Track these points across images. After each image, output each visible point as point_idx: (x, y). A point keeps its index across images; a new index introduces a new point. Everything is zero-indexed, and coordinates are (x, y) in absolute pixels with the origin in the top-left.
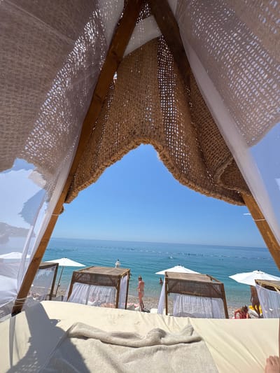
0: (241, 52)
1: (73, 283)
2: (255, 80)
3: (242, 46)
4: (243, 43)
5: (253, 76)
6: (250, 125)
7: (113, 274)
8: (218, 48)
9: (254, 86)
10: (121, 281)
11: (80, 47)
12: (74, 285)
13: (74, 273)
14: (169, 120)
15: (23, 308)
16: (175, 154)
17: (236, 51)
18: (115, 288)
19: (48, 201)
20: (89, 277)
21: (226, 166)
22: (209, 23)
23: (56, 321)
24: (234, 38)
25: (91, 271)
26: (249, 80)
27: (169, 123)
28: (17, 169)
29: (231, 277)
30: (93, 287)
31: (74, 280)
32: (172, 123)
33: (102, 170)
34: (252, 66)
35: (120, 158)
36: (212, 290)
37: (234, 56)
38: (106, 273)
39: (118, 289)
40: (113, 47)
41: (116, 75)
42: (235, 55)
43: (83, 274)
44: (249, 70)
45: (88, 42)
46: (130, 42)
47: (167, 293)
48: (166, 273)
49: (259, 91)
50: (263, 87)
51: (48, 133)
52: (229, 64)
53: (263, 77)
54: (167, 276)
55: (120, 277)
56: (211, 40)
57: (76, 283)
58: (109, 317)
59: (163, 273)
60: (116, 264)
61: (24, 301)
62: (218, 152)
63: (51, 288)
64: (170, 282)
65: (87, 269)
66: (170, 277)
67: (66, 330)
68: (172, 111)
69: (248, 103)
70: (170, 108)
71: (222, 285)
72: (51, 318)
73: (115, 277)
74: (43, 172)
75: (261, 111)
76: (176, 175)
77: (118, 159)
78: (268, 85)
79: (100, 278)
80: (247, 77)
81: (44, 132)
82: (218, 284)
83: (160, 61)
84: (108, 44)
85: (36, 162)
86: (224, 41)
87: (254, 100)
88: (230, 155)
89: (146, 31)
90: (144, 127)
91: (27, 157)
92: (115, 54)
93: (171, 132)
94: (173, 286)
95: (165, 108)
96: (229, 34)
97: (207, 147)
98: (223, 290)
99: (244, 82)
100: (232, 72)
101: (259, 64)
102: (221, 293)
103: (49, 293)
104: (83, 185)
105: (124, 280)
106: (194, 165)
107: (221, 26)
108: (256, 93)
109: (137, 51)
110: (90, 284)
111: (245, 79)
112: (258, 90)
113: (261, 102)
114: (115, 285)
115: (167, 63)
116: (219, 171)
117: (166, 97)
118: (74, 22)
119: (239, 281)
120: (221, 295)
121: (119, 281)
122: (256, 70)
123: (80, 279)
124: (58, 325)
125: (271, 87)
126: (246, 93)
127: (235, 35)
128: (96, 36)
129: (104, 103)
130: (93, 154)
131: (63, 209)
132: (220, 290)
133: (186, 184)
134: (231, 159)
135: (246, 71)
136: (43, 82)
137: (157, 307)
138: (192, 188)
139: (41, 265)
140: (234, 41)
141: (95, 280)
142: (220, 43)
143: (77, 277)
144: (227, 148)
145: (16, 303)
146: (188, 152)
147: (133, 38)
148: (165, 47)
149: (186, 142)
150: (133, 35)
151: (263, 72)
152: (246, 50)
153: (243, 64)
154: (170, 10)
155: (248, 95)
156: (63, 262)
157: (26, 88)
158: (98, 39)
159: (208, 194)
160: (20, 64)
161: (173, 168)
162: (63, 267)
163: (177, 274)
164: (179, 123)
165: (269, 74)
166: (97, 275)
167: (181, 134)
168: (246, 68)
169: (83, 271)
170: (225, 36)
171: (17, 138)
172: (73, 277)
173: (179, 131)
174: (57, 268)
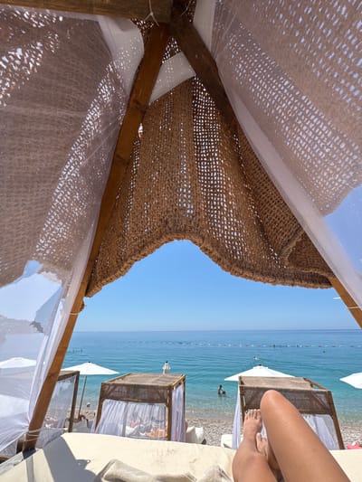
0: (296, 104)
1: (102, 399)
2: (317, 138)
3: (296, 97)
4: (297, 93)
5: (314, 133)
6: (320, 190)
7: (160, 384)
8: (267, 101)
9: (316, 146)
10: (173, 394)
11: (94, 115)
12: (104, 403)
13: (103, 385)
14: (214, 189)
15: (38, 443)
16: (223, 235)
17: (290, 103)
18: (164, 405)
19: (64, 296)
20: (124, 390)
21: (294, 244)
22: (253, 69)
23: (84, 463)
24: (285, 87)
25: (128, 381)
26: (310, 138)
27: (214, 193)
28: (29, 275)
29: (344, 379)
30: (132, 406)
31: (103, 396)
32: (218, 193)
33: (131, 264)
34: (312, 121)
35: (152, 251)
36: (314, 402)
37: (287, 110)
38: (149, 383)
39: (169, 406)
40: (134, 95)
41: (141, 128)
42: (289, 108)
43: (116, 386)
44: (308, 126)
45: (102, 104)
46: (156, 86)
47: (244, 409)
48: (240, 378)
49: (324, 152)
50: (328, 147)
51: (61, 224)
52: (282, 118)
53: (326, 135)
54: (242, 383)
55: (170, 388)
56: (257, 91)
57: (107, 401)
58: (155, 454)
59: (235, 378)
60: (164, 368)
61: (38, 433)
62: (282, 225)
63: (70, 409)
64: (248, 392)
65: (123, 378)
66: (247, 385)
67: (97, 474)
68: (217, 176)
69: (311, 164)
70: (213, 172)
71: (329, 393)
72: (77, 458)
73: (164, 388)
74: (57, 270)
75: (329, 175)
76: (225, 266)
77: (149, 253)
78: (335, 144)
79: (142, 391)
80: (307, 135)
81: (57, 223)
82: (322, 393)
83: (197, 108)
84: (128, 94)
85: (50, 262)
86: (273, 91)
87: (319, 162)
88: (300, 228)
89: (175, 71)
90: (177, 218)
91: (39, 259)
92: (138, 103)
93: (217, 205)
94: (252, 398)
95: (207, 173)
96: (279, 81)
97: (267, 220)
98: (331, 403)
99: (304, 140)
100: (287, 128)
101: (320, 119)
102: (328, 406)
103: (68, 416)
104: (108, 279)
105: (177, 393)
106: (250, 245)
107: (269, 72)
108: (320, 154)
109: (166, 97)
110: (127, 401)
111: (304, 137)
112: (322, 150)
113: (328, 165)
114: (164, 401)
115: (206, 110)
116: (285, 250)
117: (207, 157)
118: (86, 93)
119: (356, 386)
120: (328, 409)
121: (170, 395)
122: (317, 126)
123: (112, 394)
124: (88, 468)
125: (338, 147)
126: (308, 154)
127: (287, 82)
128: (112, 92)
129: (128, 164)
130: (118, 237)
131: (83, 305)
132: (325, 402)
133: (240, 275)
134: (302, 233)
135: (305, 128)
136: (53, 172)
137: (230, 432)
138: (250, 278)
139: (60, 374)
140: (286, 91)
141: (134, 393)
142: (268, 93)
143: (109, 392)
144: (294, 220)
145: (28, 437)
146: (241, 229)
147: (159, 81)
148: (203, 88)
149: (237, 217)
150: (159, 76)
151: (325, 127)
152: (302, 102)
153: (300, 118)
154: (204, 46)
155: (311, 156)
156: (87, 369)
157: (36, 184)
158: (115, 96)
159: (274, 283)
160: (28, 160)
161: (219, 259)
162: (87, 376)
163: (257, 379)
164: (227, 193)
165: (333, 131)
166: (136, 388)
167: (230, 207)
168: (305, 124)
169: (116, 382)
170: (274, 84)
171: (29, 241)
172: (102, 391)
173: (227, 203)
174: (77, 379)
